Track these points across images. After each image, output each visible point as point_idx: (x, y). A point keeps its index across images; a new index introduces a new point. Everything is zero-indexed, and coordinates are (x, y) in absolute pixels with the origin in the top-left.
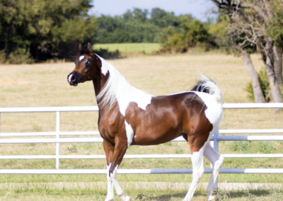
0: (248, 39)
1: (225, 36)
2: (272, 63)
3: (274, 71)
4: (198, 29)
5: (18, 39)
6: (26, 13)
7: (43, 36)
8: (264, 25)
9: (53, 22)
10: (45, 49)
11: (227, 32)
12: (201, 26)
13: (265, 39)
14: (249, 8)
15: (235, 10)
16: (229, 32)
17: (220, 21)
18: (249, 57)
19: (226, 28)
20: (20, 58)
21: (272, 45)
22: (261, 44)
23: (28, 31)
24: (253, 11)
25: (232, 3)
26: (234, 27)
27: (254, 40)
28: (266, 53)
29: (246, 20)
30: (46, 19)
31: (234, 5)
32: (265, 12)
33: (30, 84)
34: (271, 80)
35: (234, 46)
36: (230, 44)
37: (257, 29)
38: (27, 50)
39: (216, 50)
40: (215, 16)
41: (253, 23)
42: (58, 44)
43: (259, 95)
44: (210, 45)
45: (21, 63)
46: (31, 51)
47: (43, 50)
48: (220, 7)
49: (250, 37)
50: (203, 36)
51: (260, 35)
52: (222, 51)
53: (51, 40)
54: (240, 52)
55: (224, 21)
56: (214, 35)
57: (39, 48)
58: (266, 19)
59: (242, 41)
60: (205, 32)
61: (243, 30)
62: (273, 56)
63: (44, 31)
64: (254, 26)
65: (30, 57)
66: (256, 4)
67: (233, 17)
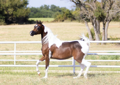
0: (87, 17)
1: (78, 15)
2: (96, 26)
3: (96, 29)
4: (68, 13)
6: (3, 6)
7: (10, 15)
8: (93, 12)
9: (13, 10)
11: (79, 14)
12: (69, 12)
13: (93, 17)
14: (87, 5)
15: (82, 6)
16: (80, 14)
17: (76, 10)
18: (87, 24)
19: (79, 13)
20: (1, 23)
21: (96, 19)
22: (92, 19)
23: (4, 13)
24: (89, 6)
25: (81, 3)
26: (82, 12)
27: (89, 17)
28: (94, 22)
29: (86, 10)
30: (11, 8)
31: (82, 4)
32: (94, 7)
33: (5, 33)
34: (95, 32)
35: (82, 19)
36: (80, 19)
37: (90, 13)
38: (4, 20)
39: (75, 21)
40: (75, 8)
41: (89, 11)
42: (15, 18)
43: (91, 38)
44: (73, 19)
45: (1, 25)
46: (5, 21)
47: (10, 20)
48: (77, 5)
49: (88, 16)
50: (70, 15)
51: (91, 15)
52: (77, 21)
53: (13, 16)
54: (84, 22)
55: (78, 10)
56: (74, 15)
57: (8, 19)
58: (94, 9)
59: (84, 18)
60: (71, 14)
61: (85, 13)
62: (96, 23)
63: (10, 13)
64: (89, 12)
65: (5, 23)
66: (90, 4)
67: (81, 9)
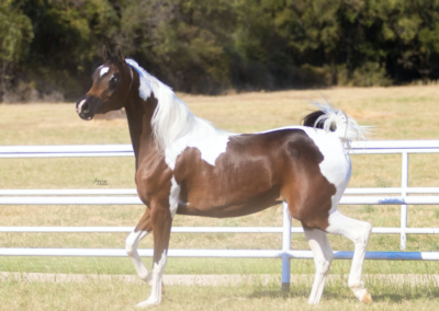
5: (368, 48)
6: (379, 7)
7: (406, 43)
9: (420, 21)
10: (410, 64)
20: (371, 76)
23: (382, 36)
30: (409, 17)
33: (383, 117)
38: (381, 66)
42: (428, 57)
45: (371, 85)
46: (387, 67)
47: (405, 66)
53: (418, 49)
57: (400, 61)
63: (407, 36)
65: (385, 76)
